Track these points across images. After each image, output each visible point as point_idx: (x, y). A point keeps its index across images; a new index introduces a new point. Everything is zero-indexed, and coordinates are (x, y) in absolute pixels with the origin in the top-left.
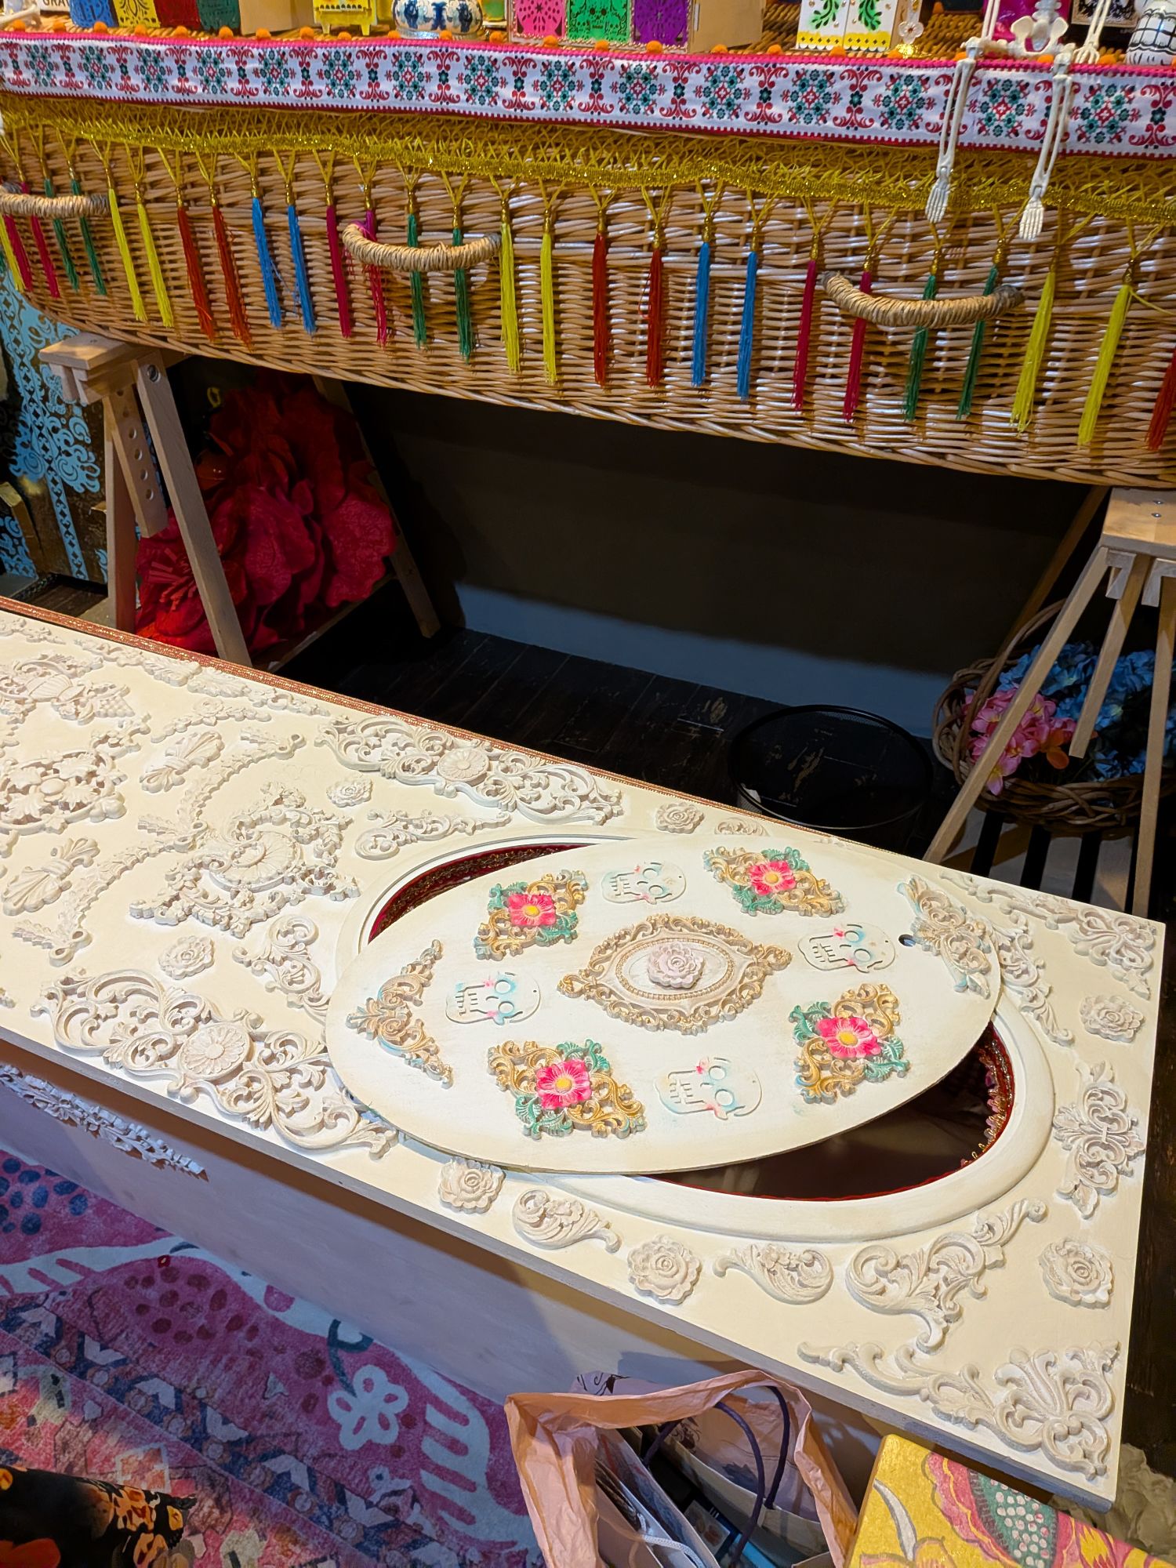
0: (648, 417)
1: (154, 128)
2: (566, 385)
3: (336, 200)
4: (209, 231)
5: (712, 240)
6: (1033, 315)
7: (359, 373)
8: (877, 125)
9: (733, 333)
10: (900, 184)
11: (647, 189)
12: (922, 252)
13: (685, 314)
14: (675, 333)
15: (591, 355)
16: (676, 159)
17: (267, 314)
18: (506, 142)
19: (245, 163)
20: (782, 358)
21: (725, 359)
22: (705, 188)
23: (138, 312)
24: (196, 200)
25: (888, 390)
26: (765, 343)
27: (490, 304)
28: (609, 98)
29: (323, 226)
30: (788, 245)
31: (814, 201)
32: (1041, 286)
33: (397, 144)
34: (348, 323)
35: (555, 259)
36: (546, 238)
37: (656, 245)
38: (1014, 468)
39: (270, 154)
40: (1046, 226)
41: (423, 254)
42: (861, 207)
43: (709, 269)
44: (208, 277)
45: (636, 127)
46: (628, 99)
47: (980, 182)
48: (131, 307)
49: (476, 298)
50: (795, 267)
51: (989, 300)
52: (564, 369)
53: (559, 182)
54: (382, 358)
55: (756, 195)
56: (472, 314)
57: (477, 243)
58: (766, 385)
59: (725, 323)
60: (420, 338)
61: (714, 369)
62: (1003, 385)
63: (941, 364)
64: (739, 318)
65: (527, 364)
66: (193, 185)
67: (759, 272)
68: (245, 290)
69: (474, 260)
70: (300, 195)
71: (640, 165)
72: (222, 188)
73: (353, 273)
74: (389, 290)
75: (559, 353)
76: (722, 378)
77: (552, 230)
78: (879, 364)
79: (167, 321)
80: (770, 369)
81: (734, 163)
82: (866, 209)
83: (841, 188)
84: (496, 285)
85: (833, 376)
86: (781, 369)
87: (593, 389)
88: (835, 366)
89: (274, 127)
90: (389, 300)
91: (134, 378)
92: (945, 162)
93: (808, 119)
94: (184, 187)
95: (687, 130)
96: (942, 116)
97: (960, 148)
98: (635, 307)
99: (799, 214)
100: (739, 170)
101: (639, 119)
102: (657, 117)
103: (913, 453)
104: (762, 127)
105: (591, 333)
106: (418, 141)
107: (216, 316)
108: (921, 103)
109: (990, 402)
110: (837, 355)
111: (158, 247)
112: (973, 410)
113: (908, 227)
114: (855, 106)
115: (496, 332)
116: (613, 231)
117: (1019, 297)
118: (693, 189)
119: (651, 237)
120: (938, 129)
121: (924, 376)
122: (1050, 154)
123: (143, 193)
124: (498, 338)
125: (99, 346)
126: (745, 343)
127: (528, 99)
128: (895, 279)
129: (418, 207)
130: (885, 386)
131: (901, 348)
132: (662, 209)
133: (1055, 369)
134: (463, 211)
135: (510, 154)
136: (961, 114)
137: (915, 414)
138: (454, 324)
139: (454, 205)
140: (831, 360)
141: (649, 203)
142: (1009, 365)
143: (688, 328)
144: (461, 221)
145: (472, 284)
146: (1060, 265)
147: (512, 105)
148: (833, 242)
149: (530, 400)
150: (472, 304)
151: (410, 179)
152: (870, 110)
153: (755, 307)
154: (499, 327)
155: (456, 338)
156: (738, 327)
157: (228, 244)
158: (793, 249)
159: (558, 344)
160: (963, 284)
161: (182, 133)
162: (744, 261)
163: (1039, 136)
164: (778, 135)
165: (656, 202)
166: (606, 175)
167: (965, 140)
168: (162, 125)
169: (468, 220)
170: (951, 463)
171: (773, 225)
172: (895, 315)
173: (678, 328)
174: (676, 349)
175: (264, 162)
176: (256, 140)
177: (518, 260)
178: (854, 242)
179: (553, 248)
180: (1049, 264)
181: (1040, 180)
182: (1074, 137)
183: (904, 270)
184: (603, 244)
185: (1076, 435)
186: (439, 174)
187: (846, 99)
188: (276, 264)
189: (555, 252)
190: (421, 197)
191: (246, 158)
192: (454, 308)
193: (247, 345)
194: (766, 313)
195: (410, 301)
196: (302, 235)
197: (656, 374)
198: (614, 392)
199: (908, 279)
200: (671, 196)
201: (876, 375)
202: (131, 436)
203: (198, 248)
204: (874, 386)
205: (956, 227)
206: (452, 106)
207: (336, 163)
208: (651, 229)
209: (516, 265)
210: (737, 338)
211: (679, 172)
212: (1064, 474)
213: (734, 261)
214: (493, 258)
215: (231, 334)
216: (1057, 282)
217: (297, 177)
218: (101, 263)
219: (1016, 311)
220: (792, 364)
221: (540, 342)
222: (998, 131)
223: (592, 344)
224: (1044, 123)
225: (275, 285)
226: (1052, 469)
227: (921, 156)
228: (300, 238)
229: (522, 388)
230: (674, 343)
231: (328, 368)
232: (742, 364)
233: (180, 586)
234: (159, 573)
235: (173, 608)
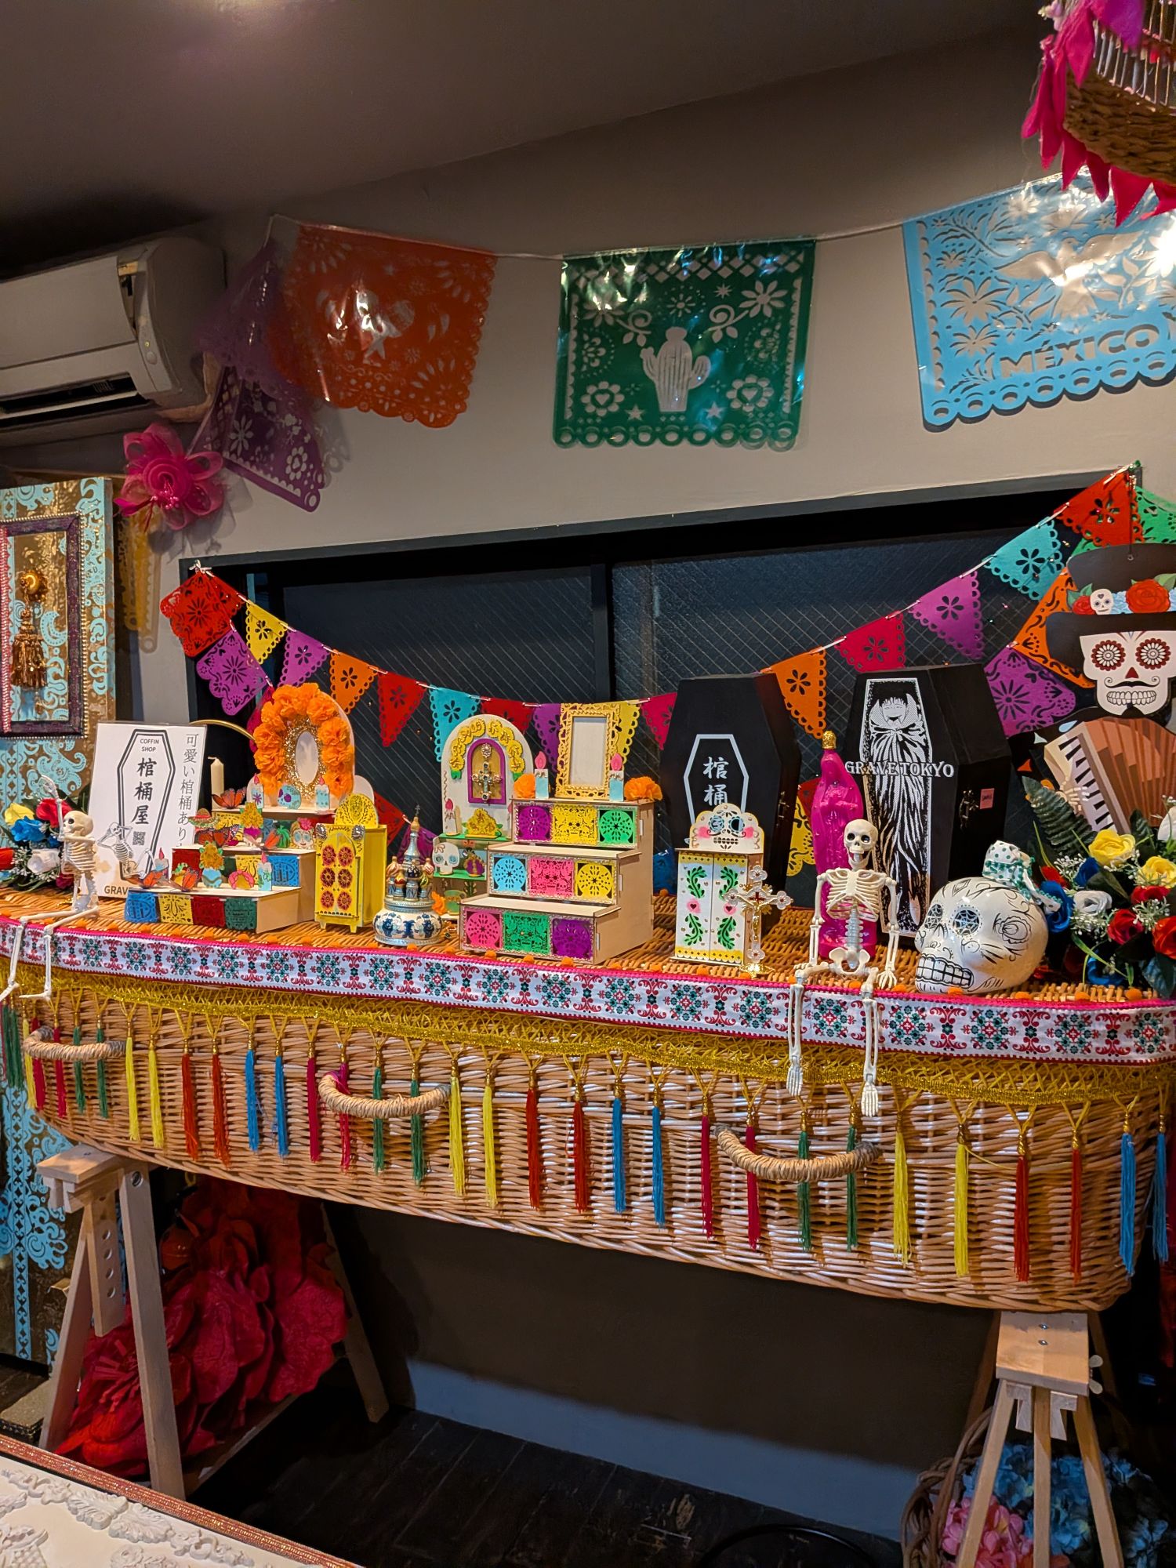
0: (579, 1236)
1: (174, 995)
2: (505, 1207)
3: (317, 1053)
4: (208, 1072)
5: (622, 1095)
6: (893, 1164)
7: (323, 1190)
8: (738, 1023)
9: (647, 1169)
10: (765, 1062)
11: (568, 1056)
12: (791, 1113)
13: (605, 1152)
14: (597, 1167)
15: (527, 1182)
16: (589, 1037)
17: (247, 1139)
18: (456, 1019)
19: (244, 1024)
20: (691, 1191)
21: (643, 1189)
22: (613, 1057)
23: (133, 1132)
24: (200, 1048)
25: (785, 1221)
26: (674, 1177)
27: (441, 1138)
28: (535, 995)
29: (304, 1072)
30: (684, 1102)
31: (700, 1071)
32: (893, 1142)
33: (371, 1016)
34: (317, 1150)
35: (494, 1105)
36: (488, 1090)
37: (577, 1098)
38: (909, 1293)
39: (268, 1017)
40: (884, 1098)
41: (384, 1105)
42: (737, 1076)
43: (621, 1119)
44: (200, 1108)
45: (555, 1016)
46: (549, 997)
47: (826, 1064)
48: (128, 1127)
49: (428, 1132)
50: (692, 1119)
51: (851, 1156)
52: (503, 1193)
53: (498, 1049)
54: (344, 1179)
55: (653, 1064)
56: (425, 1145)
57: (431, 1094)
58: (680, 1212)
59: (639, 1160)
60: (378, 1165)
61: (633, 1197)
62: (882, 1221)
63: (827, 1202)
64: (650, 1157)
65: (471, 1188)
66: (200, 1037)
67: (663, 1122)
68: (230, 1119)
69: (429, 1107)
70: (287, 1048)
71: (562, 1038)
72: (223, 1040)
73: (325, 1109)
74: (354, 1124)
75: (499, 1179)
76: (642, 1205)
77: (492, 1082)
78: (774, 1200)
79: (157, 1142)
80: (682, 1200)
81: (634, 1040)
82: (742, 1079)
83: (720, 1063)
84: (446, 1123)
85: (736, 1207)
86: (692, 1200)
87: (530, 1212)
88: (737, 1199)
89: (272, 999)
90: (354, 1131)
91: (118, 1184)
92: (795, 1052)
93: (686, 1017)
94: (192, 1038)
95: (595, 1019)
96: (786, 1020)
97: (803, 1042)
98: (563, 1145)
99: (691, 1079)
100: (638, 1045)
101: (558, 1011)
102: (571, 1010)
103: (817, 1276)
104: (652, 1021)
105: (526, 1164)
106: (387, 1015)
107: (202, 1139)
108: (768, 1011)
109: (875, 1234)
110: (737, 1190)
111: (160, 1082)
112: (860, 1241)
113: (777, 1093)
114: (720, 1009)
115: (445, 1161)
116: (542, 1085)
117: (877, 1151)
118: (604, 1057)
119: (573, 1091)
120: (784, 1029)
121: (812, 1210)
122: (873, 1050)
123: (156, 1041)
124: (447, 1165)
125: (94, 1159)
126: (658, 1180)
127: (472, 993)
128: (774, 1133)
129: (383, 1062)
130: (782, 1218)
131: (789, 1187)
132: (580, 1071)
133: (923, 1209)
134: (420, 1066)
135: (460, 1027)
136: (801, 1020)
137: (811, 1240)
138: (409, 1153)
139: (413, 1061)
140: (733, 1194)
141: (570, 1068)
142: (882, 1204)
143: (608, 1163)
144: (418, 1073)
145: (426, 1122)
146: (904, 1126)
147: (460, 997)
148: (719, 1102)
149: (474, 1218)
150: (424, 1137)
151: (380, 1041)
152: (731, 1013)
153: (662, 1149)
154: (448, 1157)
155: (410, 1164)
156: (650, 1164)
157: (221, 1083)
158: (688, 1106)
159: (498, 1171)
160: (830, 1138)
161: (197, 999)
162: (650, 1113)
163: (862, 1038)
164: (664, 1027)
165: (575, 1066)
166: (533, 1045)
167: (807, 1037)
168: (181, 994)
169: (424, 1072)
170: (852, 1286)
171: (669, 1087)
172: (774, 1172)
173: (600, 1163)
174: (599, 1180)
175: (261, 1023)
176: (256, 1008)
177: (464, 1104)
178: (738, 1102)
179: (493, 1097)
180: (896, 1125)
181: (870, 1070)
182: (888, 1040)
183: (780, 1126)
184: (534, 1095)
185: (953, 1264)
186: (403, 1038)
187: (713, 1004)
188: (261, 1099)
189: (495, 1100)
190: (387, 1054)
191: (246, 1019)
192: (409, 1141)
193: (225, 1164)
194: (672, 1154)
195: (372, 1134)
196: (286, 1078)
197: (584, 1201)
198: (548, 1213)
199: (784, 1132)
200: (587, 1062)
201: (773, 1208)
202: (104, 1236)
203: (195, 1085)
204: (773, 1218)
205: (815, 1094)
206: (414, 996)
207: (320, 1027)
208: (573, 1085)
209: (463, 1108)
210: (650, 1172)
211: (593, 1044)
212: (953, 1298)
213: (641, 1113)
214: (444, 1105)
215: (212, 1154)
216: (905, 1139)
217: (287, 1035)
218: (109, 1091)
219: (878, 1161)
220: (699, 1196)
221: (483, 1170)
222: (830, 1033)
223: (527, 1173)
224: (863, 1029)
225: (257, 1117)
226: (943, 1294)
227: (777, 1046)
228: (283, 1082)
229: (468, 1206)
230: (597, 1175)
231: (296, 1185)
232: (658, 1194)
233: (123, 1384)
234: (105, 1370)
235: (112, 1409)
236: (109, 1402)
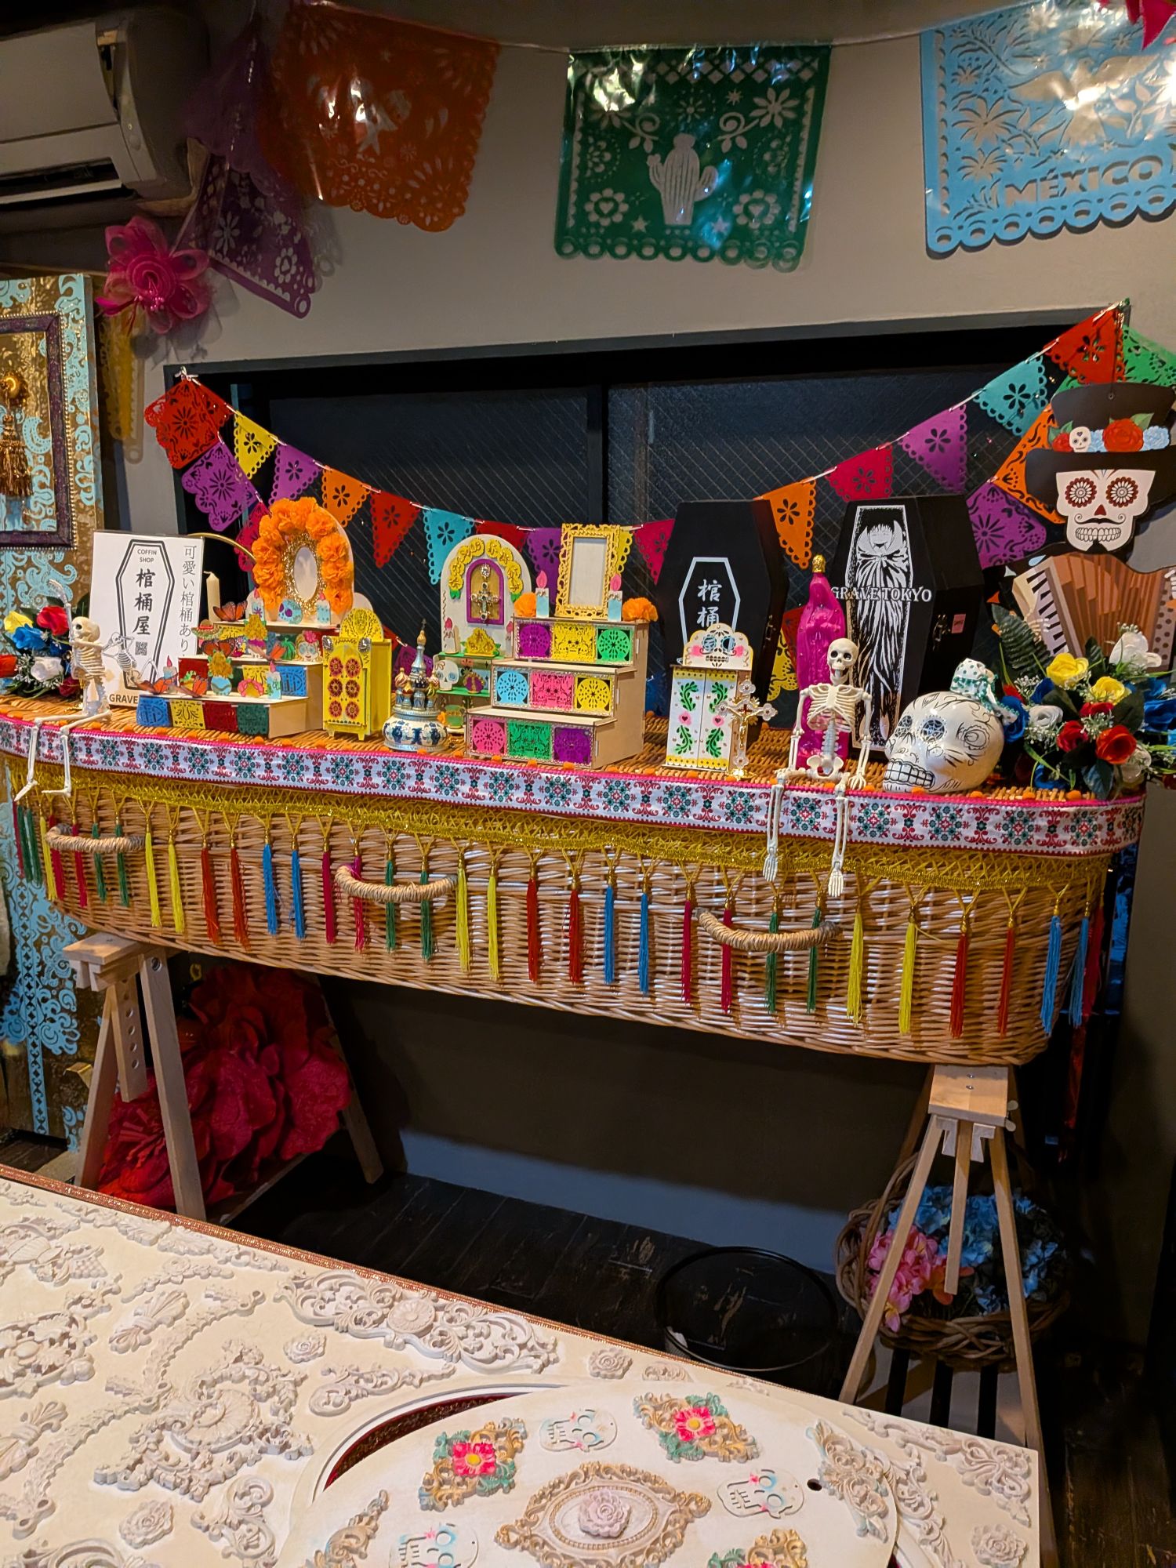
0: (572, 1005)
1: (191, 794)
2: (506, 980)
3: (331, 848)
4: (226, 865)
5: (614, 884)
6: (851, 941)
7: (337, 969)
8: (723, 820)
9: (634, 947)
10: (745, 854)
11: (566, 850)
12: (765, 898)
13: (597, 932)
14: (589, 945)
15: (526, 959)
16: (586, 833)
17: (266, 925)
18: (463, 817)
19: (261, 820)
20: (672, 965)
21: (629, 964)
22: (608, 851)
23: (155, 918)
24: (217, 843)
25: (753, 990)
26: (658, 954)
27: (448, 922)
28: (537, 795)
29: (319, 865)
30: (670, 890)
31: (685, 863)
32: (853, 922)
33: (383, 814)
34: (332, 933)
35: (498, 894)
36: (492, 880)
37: (574, 886)
38: (857, 1049)
39: (283, 815)
40: (847, 884)
41: (399, 891)
42: (719, 867)
43: (613, 904)
44: (219, 897)
45: (557, 814)
46: (551, 797)
47: (798, 855)
48: (149, 916)
49: (436, 917)
50: (676, 904)
51: (816, 932)
52: (504, 969)
53: (502, 844)
54: (358, 959)
55: (643, 857)
56: (433, 928)
57: (440, 883)
58: (661, 984)
59: (627, 940)
60: (390, 945)
61: (621, 971)
62: (837, 989)
63: (790, 973)
64: (637, 937)
65: (475, 965)
66: (217, 833)
67: (650, 907)
68: (248, 907)
69: (438, 894)
70: (302, 843)
71: (561, 835)
72: (240, 836)
73: (340, 898)
74: (368, 911)
75: (501, 957)
76: (628, 978)
77: (496, 873)
78: (745, 972)
79: (179, 927)
80: (664, 973)
81: (627, 836)
82: (722, 868)
83: (704, 855)
84: (452, 909)
85: (711, 979)
86: (672, 973)
87: (527, 984)
88: (712, 972)
89: (288, 798)
90: (368, 917)
91: (139, 968)
92: (772, 844)
93: (676, 814)
94: (209, 834)
95: (593, 817)
96: (766, 816)
97: (780, 836)
98: (560, 927)
99: (676, 870)
100: (630, 840)
101: (559, 809)
102: (571, 808)
103: (779, 1035)
104: (645, 818)
105: (526, 944)
106: (397, 813)
107: (222, 925)
108: (751, 808)
109: (831, 1000)
110: (713, 964)
111: (180, 874)
112: (818, 1006)
113: (753, 881)
114: (707, 807)
115: (451, 942)
116: (541, 876)
117: (838, 929)
118: (599, 851)
119: (570, 880)
120: (764, 824)
121: (779, 981)
122: (841, 842)
123: (175, 836)
124: (453, 946)
125: (115, 945)
126: (643, 955)
127: (480, 793)
128: (748, 915)
129: (394, 856)
130: (750, 987)
131: (759, 961)
132: (577, 864)
133: (874, 978)
134: (429, 859)
135: (466, 825)
136: (779, 816)
137: (775, 1008)
138: (418, 935)
139: (423, 855)
140: (709, 968)
141: (568, 860)
142: (839, 975)
143: (599, 942)
144: (427, 865)
145: (434, 908)
146: (864, 908)
147: (468, 796)
148: (700, 889)
149: (477, 991)
150: (433, 921)
151: (391, 837)
152: (717, 811)
153: (648, 930)
154: (454, 938)
155: (420, 945)
156: (637, 943)
157: (240, 874)
158: (673, 892)
159: (500, 951)
160: (797, 919)
161: (213, 798)
162: (639, 899)
163: (833, 831)
164: (656, 823)
165: (572, 859)
166: (538, 841)
167: (784, 831)
168: (198, 793)
169: (433, 865)
170: (808, 1044)
171: (657, 876)
172: (749, 944)
173: (592, 942)
174: (591, 957)
175: (277, 821)
176: (271, 807)
177: (470, 893)
178: (718, 889)
179: (497, 886)
180: (856, 908)
181: (838, 858)
182: (855, 833)
183: (754, 909)
184: (534, 885)
185: (897, 1025)
186: (413, 835)
187: (701, 803)
188: (278, 889)
189: (499, 889)
190: (398, 849)
191: (263, 817)
192: (419, 925)
193: (245, 946)
194: (656, 934)
195: (384, 919)
196: (301, 870)
197: (577, 974)
198: (544, 986)
199: (757, 914)
200: (583, 855)
201: (743, 979)
202: (128, 1014)
203: (215, 876)
204: (743, 987)
205: (786, 882)
206: (424, 795)
207: (334, 824)
208: (570, 876)
209: (469, 896)
210: (637, 950)
211: (590, 840)
212: (895, 1054)
213: (631, 899)
214: (451, 893)
215: (233, 938)
216: (863, 920)
217: (302, 832)
218: (129, 883)
219: (837, 938)
220: (679, 969)
221: (486, 949)
222: (805, 827)
223: (527, 952)
224: (834, 824)
225: (275, 904)
226: (886, 1050)
227: (757, 839)
228: (299, 873)
229: (471, 981)
230: (589, 953)
231: (311, 965)
232: (643, 968)
233: (147, 1145)
234: (129, 1133)
235: (139, 1165)
236: (135, 1159)
